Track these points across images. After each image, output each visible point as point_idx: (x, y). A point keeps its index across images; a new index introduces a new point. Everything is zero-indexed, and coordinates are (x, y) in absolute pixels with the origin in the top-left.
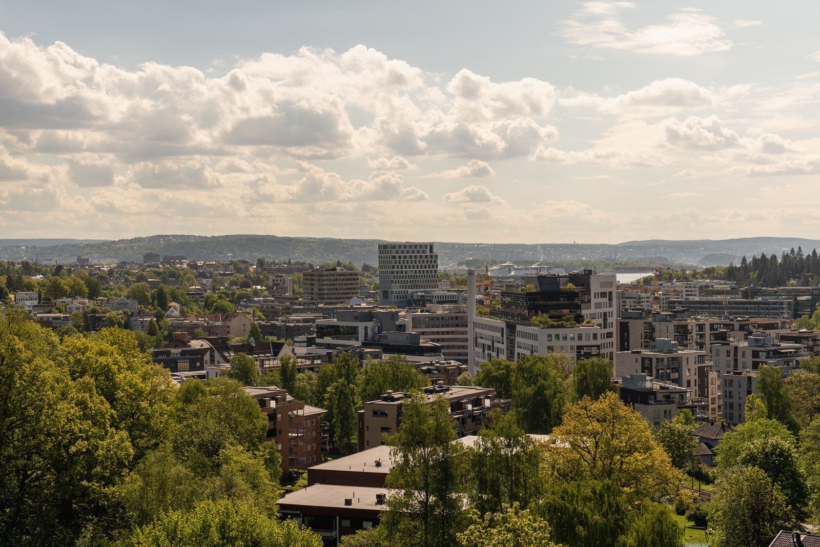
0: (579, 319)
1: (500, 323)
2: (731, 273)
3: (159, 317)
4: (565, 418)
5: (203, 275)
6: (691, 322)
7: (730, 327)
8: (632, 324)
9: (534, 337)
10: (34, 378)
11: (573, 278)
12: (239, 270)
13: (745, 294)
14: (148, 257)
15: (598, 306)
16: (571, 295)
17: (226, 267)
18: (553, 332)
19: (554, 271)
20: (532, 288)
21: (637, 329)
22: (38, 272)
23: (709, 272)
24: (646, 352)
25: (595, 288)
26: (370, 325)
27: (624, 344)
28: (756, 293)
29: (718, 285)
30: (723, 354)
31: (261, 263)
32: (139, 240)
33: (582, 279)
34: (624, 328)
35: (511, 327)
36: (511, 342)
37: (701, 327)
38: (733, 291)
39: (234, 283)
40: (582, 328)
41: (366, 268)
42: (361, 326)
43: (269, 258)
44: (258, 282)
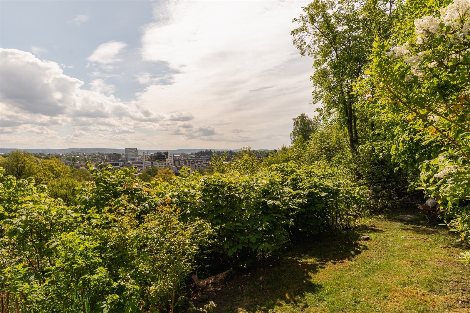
0: (165, 161)
1: (150, 162)
2: (196, 154)
3: (74, 163)
4: (158, 173)
5: (85, 156)
6: (187, 161)
7: (195, 162)
8: (176, 162)
9: (157, 164)
10: (31, 167)
11: (164, 153)
12: (94, 155)
13: (198, 158)
14: (72, 152)
15: (169, 158)
16: (164, 156)
17: (91, 154)
18: (160, 163)
19: (161, 152)
20: (156, 155)
21: (177, 162)
22: (44, 155)
23: (192, 154)
24: (178, 166)
25: (169, 155)
26: (122, 163)
27: (174, 165)
28: (200, 157)
29: (193, 156)
30: (193, 167)
31: (99, 153)
32: (70, 149)
33: (166, 153)
34: (174, 162)
35: (152, 163)
36: (152, 166)
37: (189, 162)
38: (196, 157)
39: (92, 157)
40: (166, 162)
41: (123, 154)
42: (120, 163)
43: (101, 152)
44: (98, 157)
